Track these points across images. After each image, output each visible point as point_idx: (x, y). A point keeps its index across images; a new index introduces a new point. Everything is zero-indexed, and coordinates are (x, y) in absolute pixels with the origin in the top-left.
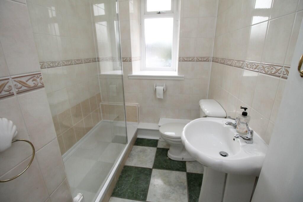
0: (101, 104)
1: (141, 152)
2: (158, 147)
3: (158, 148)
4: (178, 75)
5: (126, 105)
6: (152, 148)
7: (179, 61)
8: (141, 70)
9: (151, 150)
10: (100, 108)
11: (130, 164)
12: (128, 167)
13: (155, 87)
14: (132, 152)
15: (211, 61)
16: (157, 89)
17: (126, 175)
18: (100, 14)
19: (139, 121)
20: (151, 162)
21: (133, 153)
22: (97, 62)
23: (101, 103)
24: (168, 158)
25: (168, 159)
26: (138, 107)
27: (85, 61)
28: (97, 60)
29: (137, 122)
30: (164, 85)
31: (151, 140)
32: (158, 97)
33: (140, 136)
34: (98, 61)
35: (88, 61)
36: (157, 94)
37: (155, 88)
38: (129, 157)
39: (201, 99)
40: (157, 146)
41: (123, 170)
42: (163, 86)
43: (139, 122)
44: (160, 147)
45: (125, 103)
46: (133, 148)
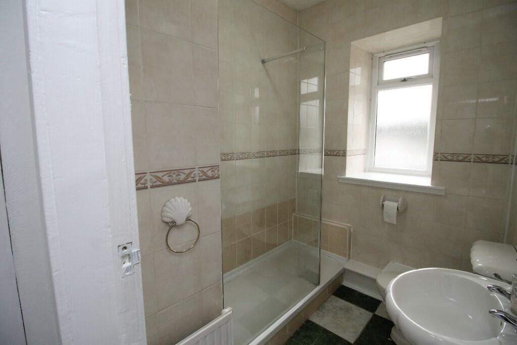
0: (294, 216)
1: (341, 309)
2: (376, 313)
3: (375, 316)
4: (432, 184)
5: (323, 222)
6: (363, 310)
7: (435, 160)
8: (365, 171)
9: (361, 314)
10: (291, 221)
11: (316, 319)
12: (313, 323)
13: (381, 201)
14: (326, 304)
15: (512, 164)
16: (385, 205)
17: (307, 334)
18: (309, 92)
19: (349, 255)
20: (355, 332)
21: (328, 305)
22: (297, 155)
23: (293, 214)
24: (389, 339)
25: (390, 341)
26: (350, 230)
27: (280, 153)
28: (297, 152)
29: (344, 255)
30: (400, 199)
31: (367, 296)
32: (387, 220)
33: (347, 283)
34: (299, 154)
35: (284, 153)
36: (384, 214)
37: (381, 203)
38: (320, 310)
39: (478, 239)
40: (375, 310)
41: (303, 325)
42: (397, 202)
43: (349, 258)
44: (380, 315)
45: (322, 219)
46: (330, 299)
